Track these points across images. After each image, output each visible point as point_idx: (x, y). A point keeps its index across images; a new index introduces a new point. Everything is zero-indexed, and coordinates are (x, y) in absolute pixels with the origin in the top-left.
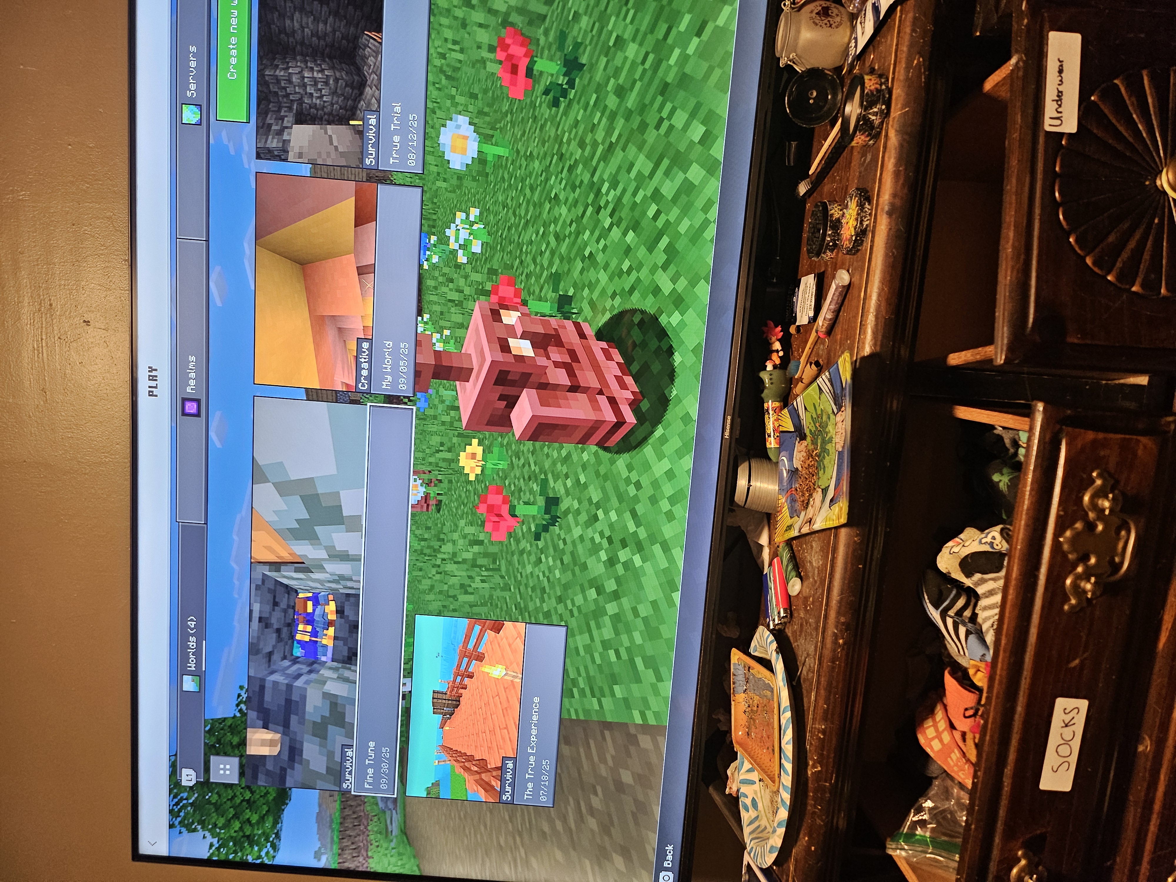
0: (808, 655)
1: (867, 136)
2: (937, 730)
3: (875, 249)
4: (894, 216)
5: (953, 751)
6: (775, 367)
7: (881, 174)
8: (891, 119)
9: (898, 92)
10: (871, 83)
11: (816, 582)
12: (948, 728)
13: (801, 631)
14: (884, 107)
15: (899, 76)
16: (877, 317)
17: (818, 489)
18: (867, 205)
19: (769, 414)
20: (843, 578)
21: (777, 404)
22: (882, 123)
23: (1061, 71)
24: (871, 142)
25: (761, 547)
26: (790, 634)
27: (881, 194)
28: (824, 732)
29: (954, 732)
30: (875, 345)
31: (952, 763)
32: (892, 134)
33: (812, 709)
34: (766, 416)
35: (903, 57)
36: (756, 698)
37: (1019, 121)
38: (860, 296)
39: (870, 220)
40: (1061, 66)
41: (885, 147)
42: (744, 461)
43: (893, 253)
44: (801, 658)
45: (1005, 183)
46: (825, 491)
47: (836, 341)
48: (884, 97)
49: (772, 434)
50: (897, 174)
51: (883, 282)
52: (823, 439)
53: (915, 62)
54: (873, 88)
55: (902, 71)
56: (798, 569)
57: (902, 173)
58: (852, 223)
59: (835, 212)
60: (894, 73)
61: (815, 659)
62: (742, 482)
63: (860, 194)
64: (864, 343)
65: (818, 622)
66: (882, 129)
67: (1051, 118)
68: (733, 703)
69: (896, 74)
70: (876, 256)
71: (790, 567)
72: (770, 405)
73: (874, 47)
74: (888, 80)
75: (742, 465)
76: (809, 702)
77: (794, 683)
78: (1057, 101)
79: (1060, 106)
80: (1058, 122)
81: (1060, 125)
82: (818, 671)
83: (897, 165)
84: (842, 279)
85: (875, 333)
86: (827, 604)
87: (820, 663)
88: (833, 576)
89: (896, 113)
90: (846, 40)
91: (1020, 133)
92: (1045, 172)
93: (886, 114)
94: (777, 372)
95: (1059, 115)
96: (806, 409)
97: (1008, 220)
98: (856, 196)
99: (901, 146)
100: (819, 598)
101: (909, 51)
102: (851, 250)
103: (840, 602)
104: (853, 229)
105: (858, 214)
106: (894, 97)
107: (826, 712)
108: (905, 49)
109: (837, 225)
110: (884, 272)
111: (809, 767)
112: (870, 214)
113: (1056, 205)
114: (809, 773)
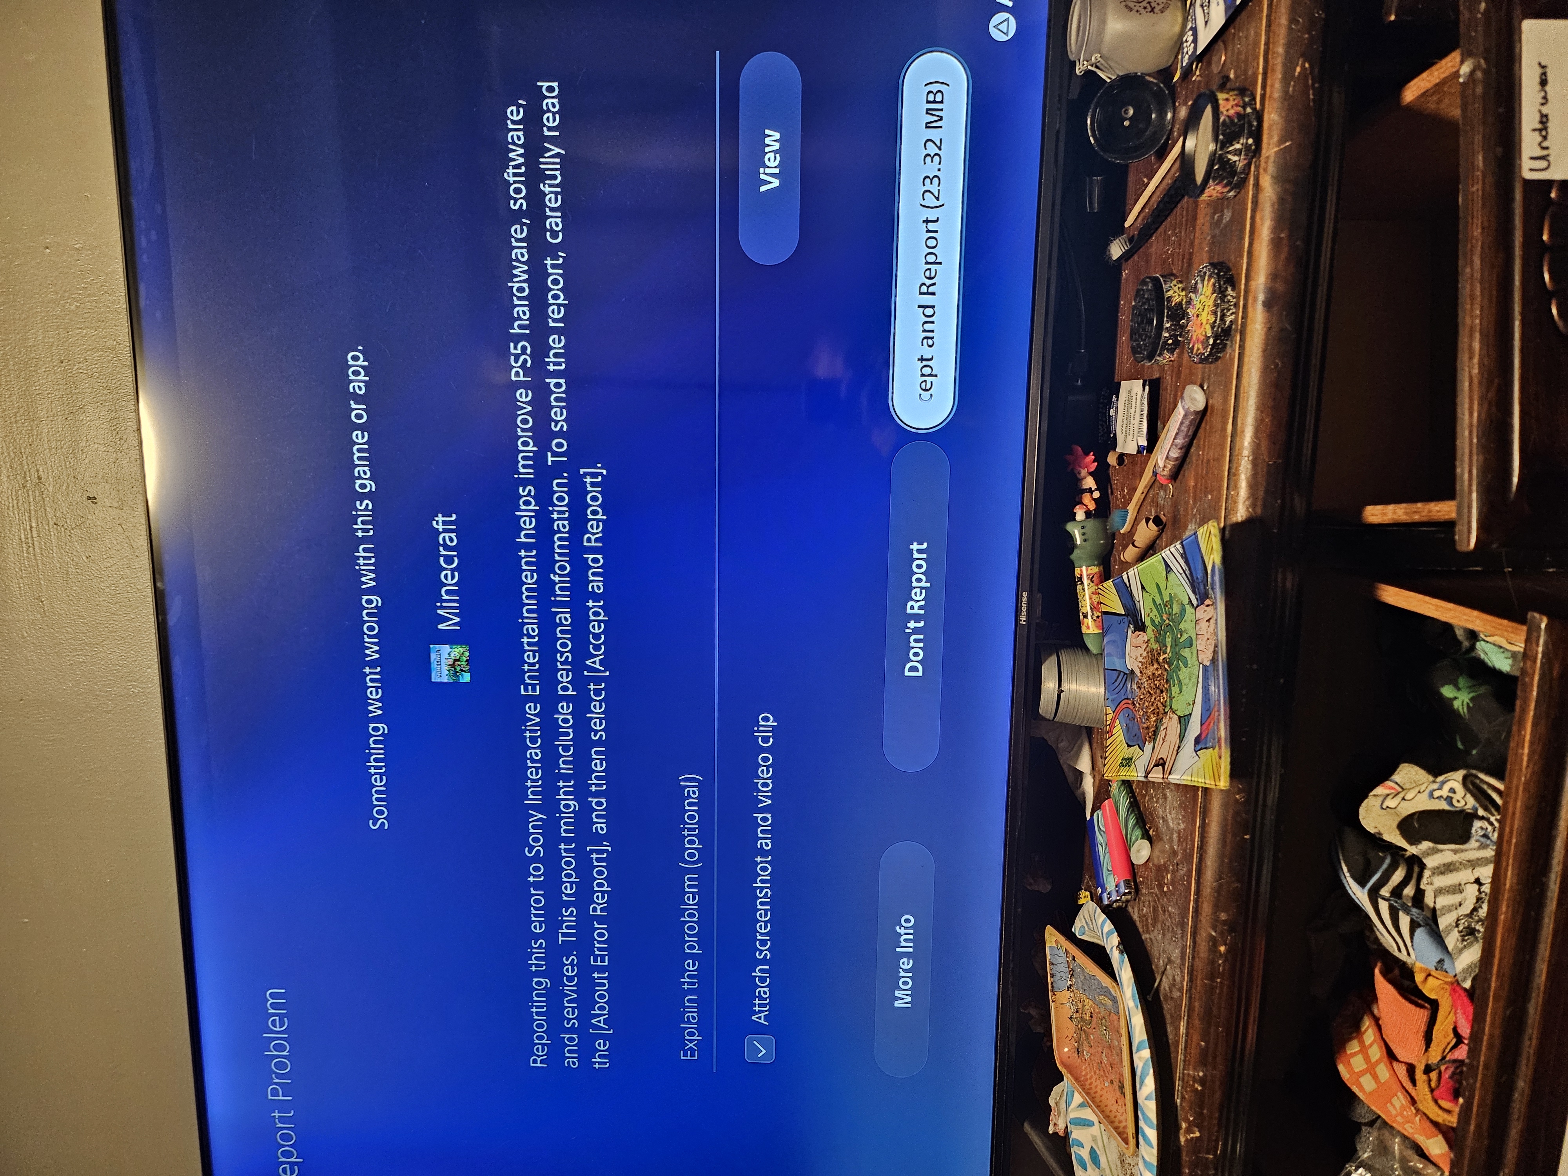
0: (1170, 961)
1: (1225, 186)
2: (1367, 1059)
3: (1246, 360)
4: (1275, 308)
5: (1396, 1095)
6: (1088, 514)
7: (1251, 244)
8: (1263, 159)
9: (1273, 118)
10: (1228, 105)
11: (1175, 853)
12: (1386, 1059)
13: (1155, 920)
14: (1250, 141)
15: (1272, 93)
16: (1255, 463)
17: (1170, 714)
18: (1230, 290)
19: (1082, 583)
20: (1221, 856)
21: (1095, 569)
22: (1249, 165)
23: (1543, 82)
24: (1232, 194)
25: (1080, 774)
26: (1136, 917)
27: (1252, 274)
28: (1202, 1081)
29: (1395, 1064)
30: (1254, 505)
31: (1394, 1112)
32: (1266, 182)
33: (1182, 1045)
34: (1079, 587)
35: (1278, 62)
36: (1088, 1004)
37: (1481, 164)
38: (1224, 429)
39: (1236, 313)
40: (1544, 74)
41: (1255, 203)
42: (1050, 655)
43: (1276, 365)
44: (1159, 962)
45: (1461, 263)
46: (1184, 720)
47: (1186, 491)
48: (1250, 125)
49: (1090, 614)
50: (1276, 243)
51: (1261, 408)
52: (1175, 642)
53: (1298, 69)
54: (1232, 112)
55: (1277, 85)
56: (1145, 825)
57: (1285, 242)
58: (1207, 317)
59: (1175, 293)
60: (1264, 87)
61: (1182, 972)
62: (1049, 685)
63: (1218, 274)
64: (1235, 502)
65: (1184, 915)
66: (1248, 174)
67: (1532, 158)
68: (1052, 1004)
69: (1268, 89)
70: (1249, 370)
71: (1131, 822)
72: (1085, 571)
73: (1224, 42)
74: (1254, 99)
75: (1047, 662)
76: (1177, 1034)
77: (1149, 998)
78: (1540, 130)
79: (1545, 138)
80: (1543, 164)
81: (1547, 168)
82: (1189, 990)
83: (1277, 228)
84: (1193, 400)
85: (1253, 487)
86: (1198, 892)
87: (1191, 980)
88: (1205, 852)
89: (1271, 148)
90: (1177, 29)
91: (1484, 183)
92: (1525, 245)
93: (1255, 152)
94: (1091, 524)
95: (1545, 152)
96: (1143, 587)
97: (1468, 321)
98: (1210, 277)
99: (1281, 201)
100: (1182, 879)
101: (1287, 52)
102: (1207, 358)
103: (1218, 891)
104: (1208, 327)
105: (1216, 305)
106: (1266, 125)
107: (1204, 1053)
108: (1281, 50)
109: (1179, 313)
110: (1263, 395)
111: (1182, 1132)
112: (1236, 305)
113: (1547, 296)
114: (1182, 1140)
